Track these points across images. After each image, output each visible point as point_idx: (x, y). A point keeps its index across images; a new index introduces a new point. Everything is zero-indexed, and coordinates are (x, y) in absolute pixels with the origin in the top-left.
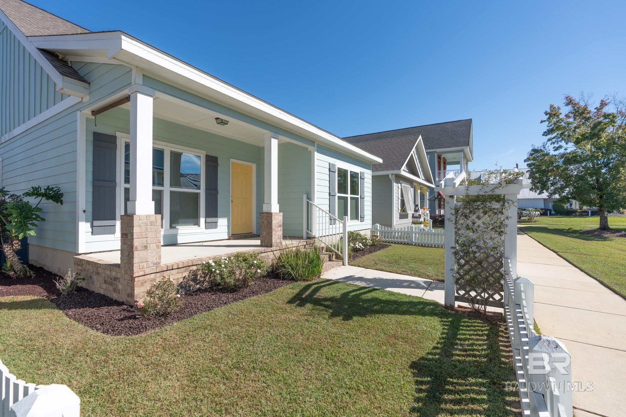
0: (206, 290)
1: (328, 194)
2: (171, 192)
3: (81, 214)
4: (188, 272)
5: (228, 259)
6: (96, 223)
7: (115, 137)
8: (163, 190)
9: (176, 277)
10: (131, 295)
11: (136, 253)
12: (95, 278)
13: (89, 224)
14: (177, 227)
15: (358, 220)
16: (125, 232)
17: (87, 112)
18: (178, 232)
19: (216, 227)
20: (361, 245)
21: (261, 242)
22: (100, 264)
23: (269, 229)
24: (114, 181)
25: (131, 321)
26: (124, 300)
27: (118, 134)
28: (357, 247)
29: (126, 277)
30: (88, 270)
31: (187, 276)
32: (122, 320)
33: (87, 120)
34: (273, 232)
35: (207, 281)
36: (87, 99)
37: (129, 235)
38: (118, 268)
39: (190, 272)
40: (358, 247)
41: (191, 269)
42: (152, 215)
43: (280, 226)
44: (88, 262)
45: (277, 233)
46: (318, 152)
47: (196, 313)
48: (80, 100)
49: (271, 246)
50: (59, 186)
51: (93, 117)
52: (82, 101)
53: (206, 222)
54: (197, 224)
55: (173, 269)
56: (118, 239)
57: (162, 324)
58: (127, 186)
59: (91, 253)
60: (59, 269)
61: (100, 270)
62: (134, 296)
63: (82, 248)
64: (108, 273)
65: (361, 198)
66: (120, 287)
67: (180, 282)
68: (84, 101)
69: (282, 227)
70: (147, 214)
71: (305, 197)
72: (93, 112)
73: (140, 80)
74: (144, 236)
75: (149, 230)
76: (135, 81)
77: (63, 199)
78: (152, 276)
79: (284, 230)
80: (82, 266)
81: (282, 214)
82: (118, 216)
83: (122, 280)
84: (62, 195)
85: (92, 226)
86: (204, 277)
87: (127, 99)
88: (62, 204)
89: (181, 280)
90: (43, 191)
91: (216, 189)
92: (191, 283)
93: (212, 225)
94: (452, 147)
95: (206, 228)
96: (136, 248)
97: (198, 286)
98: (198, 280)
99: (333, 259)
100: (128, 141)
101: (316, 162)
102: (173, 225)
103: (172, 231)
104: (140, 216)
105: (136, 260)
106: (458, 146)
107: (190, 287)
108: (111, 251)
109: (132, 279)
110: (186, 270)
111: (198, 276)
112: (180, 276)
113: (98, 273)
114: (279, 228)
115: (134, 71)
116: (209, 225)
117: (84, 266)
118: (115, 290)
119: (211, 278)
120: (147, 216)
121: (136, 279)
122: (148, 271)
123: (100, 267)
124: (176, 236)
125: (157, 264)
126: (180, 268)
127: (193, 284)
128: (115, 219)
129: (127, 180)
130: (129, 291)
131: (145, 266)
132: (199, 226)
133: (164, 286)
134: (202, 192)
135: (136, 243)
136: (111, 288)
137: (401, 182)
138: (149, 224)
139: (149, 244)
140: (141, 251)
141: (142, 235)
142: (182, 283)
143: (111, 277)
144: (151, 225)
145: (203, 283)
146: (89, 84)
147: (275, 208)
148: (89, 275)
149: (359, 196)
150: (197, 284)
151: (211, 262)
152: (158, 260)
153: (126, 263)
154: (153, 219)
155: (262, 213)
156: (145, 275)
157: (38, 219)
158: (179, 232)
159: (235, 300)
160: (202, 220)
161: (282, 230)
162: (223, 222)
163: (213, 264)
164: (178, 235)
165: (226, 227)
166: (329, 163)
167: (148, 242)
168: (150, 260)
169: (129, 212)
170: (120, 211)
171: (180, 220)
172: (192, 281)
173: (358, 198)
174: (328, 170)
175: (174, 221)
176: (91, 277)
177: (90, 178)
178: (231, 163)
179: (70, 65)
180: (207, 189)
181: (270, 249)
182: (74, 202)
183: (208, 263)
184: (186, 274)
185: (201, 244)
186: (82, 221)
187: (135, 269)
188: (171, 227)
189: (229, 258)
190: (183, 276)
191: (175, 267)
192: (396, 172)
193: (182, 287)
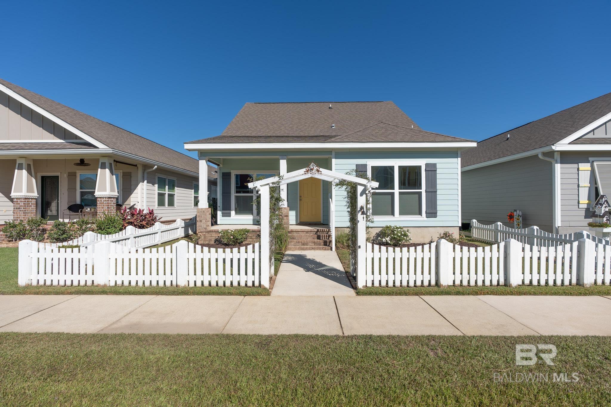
3: (218, 208)
6: (224, 212)
7: (230, 173)
9: (214, 236)
15: (422, 215)
24: (230, 193)
27: (232, 171)
43: (286, 216)
45: (284, 221)
46: (336, 158)
65: (426, 192)
73: (199, 155)
82: (232, 209)
85: (222, 213)
89: (217, 237)
96: (197, 221)
101: (334, 167)
105: (197, 226)
112: (216, 235)
115: (198, 152)
122: (202, 231)
128: (230, 210)
137: (593, 159)
142: (217, 239)
149: (423, 190)
166: (355, 164)
173: (421, 192)
174: (354, 171)
186: (218, 211)
187: (197, 229)
191: (213, 231)
192: (546, 149)
193: (217, 241)
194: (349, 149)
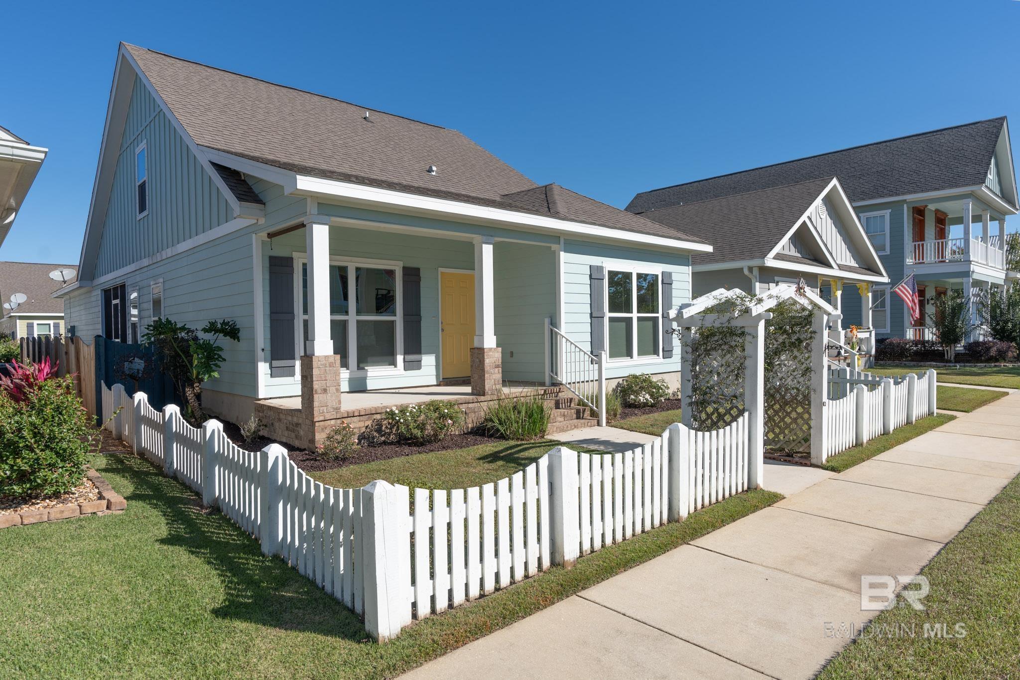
0: (392, 443)
1: (589, 315)
2: (358, 322)
3: (260, 354)
4: (371, 421)
5: (417, 408)
6: (276, 363)
7: (291, 259)
8: (348, 320)
9: (358, 426)
10: (312, 441)
11: (316, 396)
12: (277, 424)
13: (268, 365)
14: (366, 368)
15: (658, 355)
16: (305, 374)
17: (264, 235)
18: (367, 374)
19: (419, 368)
20: (648, 396)
21: (473, 389)
22: (282, 409)
23: (481, 371)
24: (292, 312)
25: (312, 462)
26: (306, 447)
27: (295, 255)
28: (640, 400)
29: (308, 422)
30: (269, 417)
31: (370, 425)
32: (304, 461)
33: (263, 242)
34: (486, 375)
35: (395, 434)
36: (262, 221)
37: (309, 377)
38: (299, 413)
39: (373, 422)
40: (642, 401)
41: (375, 418)
42: (331, 356)
43: (497, 367)
44: (270, 408)
45: (493, 377)
46: (565, 251)
47: (373, 460)
48: (256, 221)
49: (484, 395)
50: (235, 319)
51: (269, 240)
52: (257, 223)
53: (404, 361)
54: (394, 363)
55: (354, 416)
56: (297, 382)
57: (340, 466)
58: (306, 317)
59: (270, 398)
60: (238, 417)
61: (282, 416)
62: (314, 441)
63: (263, 392)
64: (290, 418)
65: (663, 317)
66: (302, 433)
67: (362, 432)
68: (260, 223)
69: (500, 369)
70: (326, 355)
71: (547, 321)
72: (269, 234)
73: (315, 210)
74: (324, 379)
75: (328, 372)
76: (310, 211)
77: (240, 334)
78: (333, 422)
79: (504, 372)
80: (263, 412)
81: (500, 349)
82: (297, 355)
83: (303, 426)
84: (238, 330)
85: (271, 367)
86: (391, 429)
87: (303, 225)
88: (239, 341)
89: (363, 429)
90: (219, 326)
91: (418, 315)
92: (375, 434)
93: (413, 365)
94: (943, 188)
95: (405, 369)
96: (316, 391)
97: (383, 439)
98: (383, 431)
99: (585, 416)
100: (305, 261)
101: (563, 268)
102: (361, 365)
103: (360, 374)
104: (318, 357)
105: (316, 404)
106: (957, 186)
107: (373, 438)
108: (291, 397)
109: (313, 423)
110: (369, 418)
111: (382, 426)
112: (362, 424)
113: (280, 420)
114: (497, 369)
115: (309, 200)
116: (409, 366)
117: (265, 412)
118: (297, 437)
119: (399, 430)
120: (326, 357)
121: (317, 424)
122: (328, 416)
123: (282, 413)
124: (364, 380)
125: (337, 409)
126: (362, 416)
127: (377, 435)
128: (294, 359)
129: (305, 311)
130: (310, 437)
131: (325, 411)
132: (396, 366)
133: (345, 431)
134: (398, 319)
135: (316, 385)
136: (293, 435)
137: (776, 279)
138: (327, 365)
139: (329, 387)
140: (321, 395)
141: (321, 377)
142: (364, 432)
143: (292, 424)
144: (330, 366)
145: (389, 434)
146: (264, 204)
147: (490, 340)
148: (271, 422)
149: (660, 315)
150: (382, 436)
151: (394, 409)
152: (337, 405)
153: (306, 407)
154: (332, 360)
155: (473, 349)
156: (325, 421)
157: (220, 359)
158: (369, 374)
159: (419, 453)
160: (400, 359)
161: (500, 371)
162: (429, 361)
163: (397, 412)
164: (368, 378)
165: (434, 368)
166: (590, 266)
167: (328, 385)
168: (330, 404)
169: (308, 353)
170: (299, 350)
171: (369, 359)
172: (376, 431)
173: (658, 317)
174: (588, 277)
175: (363, 360)
176: (272, 424)
177: (268, 312)
178: (439, 274)
179: (243, 178)
180: (406, 314)
181: (482, 398)
182: (252, 340)
183: (391, 410)
184: (369, 423)
185: (397, 391)
186: (261, 361)
187: (316, 413)
188: (359, 368)
189: (419, 407)
190: (366, 425)
191: (356, 414)
192: (755, 262)
193: (364, 438)
194: (582, 236)
